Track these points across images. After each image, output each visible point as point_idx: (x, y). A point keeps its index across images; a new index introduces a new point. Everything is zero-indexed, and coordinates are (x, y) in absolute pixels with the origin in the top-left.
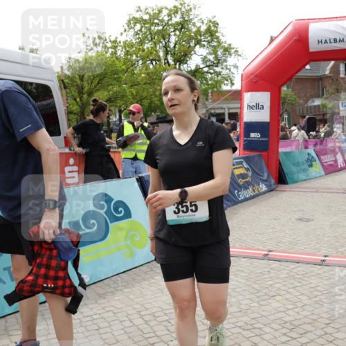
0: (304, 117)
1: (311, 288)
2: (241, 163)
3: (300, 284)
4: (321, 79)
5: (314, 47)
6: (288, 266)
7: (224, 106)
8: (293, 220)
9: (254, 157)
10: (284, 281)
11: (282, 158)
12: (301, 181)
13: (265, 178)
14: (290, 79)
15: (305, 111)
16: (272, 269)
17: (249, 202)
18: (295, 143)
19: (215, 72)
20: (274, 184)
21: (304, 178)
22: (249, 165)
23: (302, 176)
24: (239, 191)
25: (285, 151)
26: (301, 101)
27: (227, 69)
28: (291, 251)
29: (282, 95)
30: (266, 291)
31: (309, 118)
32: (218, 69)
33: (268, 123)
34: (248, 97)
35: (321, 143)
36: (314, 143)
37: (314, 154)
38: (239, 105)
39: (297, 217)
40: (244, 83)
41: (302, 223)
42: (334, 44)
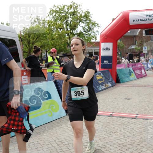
0: (128, 54)
1: (131, 129)
2: (100, 74)
3: (126, 127)
4: (135, 37)
5: (131, 23)
6: (121, 119)
7: (93, 49)
8: (123, 99)
9: (105, 71)
10: (119, 126)
11: (118, 72)
12: (127, 82)
13: (110, 80)
14: (121, 37)
15: (128, 51)
16: (114, 121)
17: (104, 91)
18: (124, 65)
19: (88, 34)
20: (115, 83)
21: (128, 80)
22: (103, 75)
23: (127, 80)
24: (99, 87)
25: (119, 68)
26: (126, 47)
27: (94, 32)
28: (122, 113)
29: (118, 44)
30: (111, 130)
31: (130, 54)
32: (89, 33)
33: (112, 56)
34: (103, 45)
35: (135, 65)
36: (132, 65)
37: (132, 70)
38: (99, 49)
39: (124, 97)
40: (101, 39)
41: (127, 100)
42: (140, 22)
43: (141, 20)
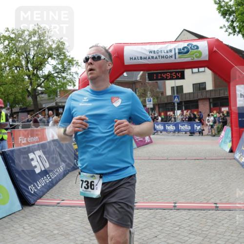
4: (134, 83)
19: (62, 77)
24: (77, 161)
27: (70, 75)
32: (64, 75)
42: (140, 60)
43: (141, 58)
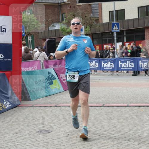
0: (45, 40)
4: (61, 6)
8: (34, 132)
13: (9, 95)
18: (37, 63)
21: (46, 94)
31: (49, 41)
33: (11, 44)
35: (60, 63)
36: (54, 63)
37: (53, 73)
39: (38, 130)
41: (42, 135)
